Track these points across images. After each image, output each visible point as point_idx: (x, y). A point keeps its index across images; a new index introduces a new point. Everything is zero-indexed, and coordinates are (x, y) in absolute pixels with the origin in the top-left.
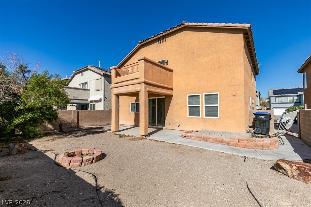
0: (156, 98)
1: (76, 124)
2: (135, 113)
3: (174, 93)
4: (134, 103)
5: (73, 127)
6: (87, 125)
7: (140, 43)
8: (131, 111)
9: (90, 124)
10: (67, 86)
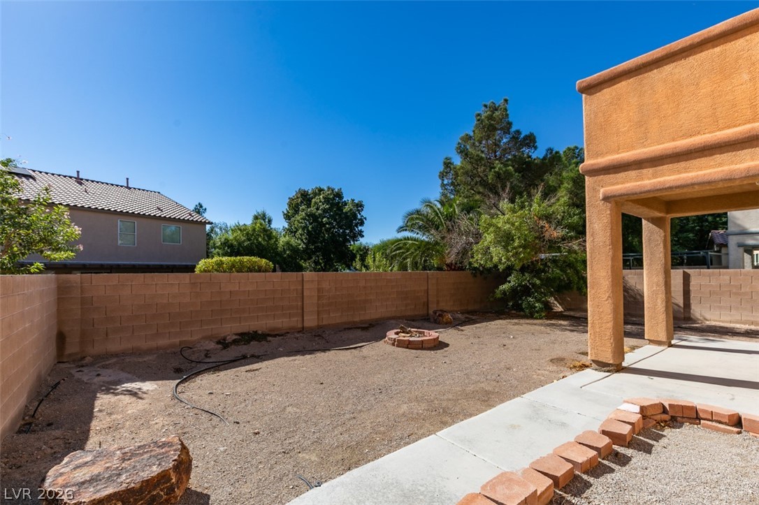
6: (723, 318)
9: (738, 317)
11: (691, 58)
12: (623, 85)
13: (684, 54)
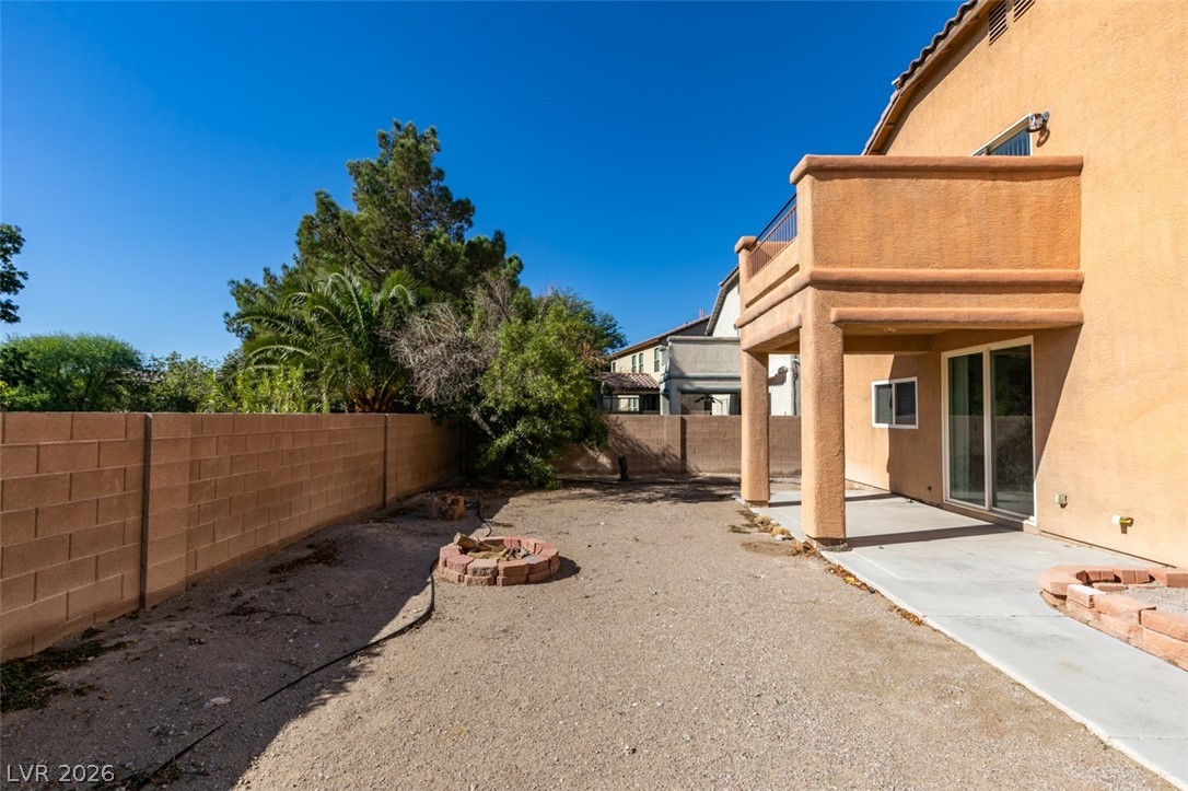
0: (984, 349)
1: (674, 459)
2: (890, 429)
3: (1089, 306)
4: (886, 382)
5: (664, 470)
6: (712, 468)
7: (902, 85)
8: (878, 421)
9: (723, 466)
10: (710, 338)
11: (922, 180)
12: (856, 183)
13: (916, 173)
